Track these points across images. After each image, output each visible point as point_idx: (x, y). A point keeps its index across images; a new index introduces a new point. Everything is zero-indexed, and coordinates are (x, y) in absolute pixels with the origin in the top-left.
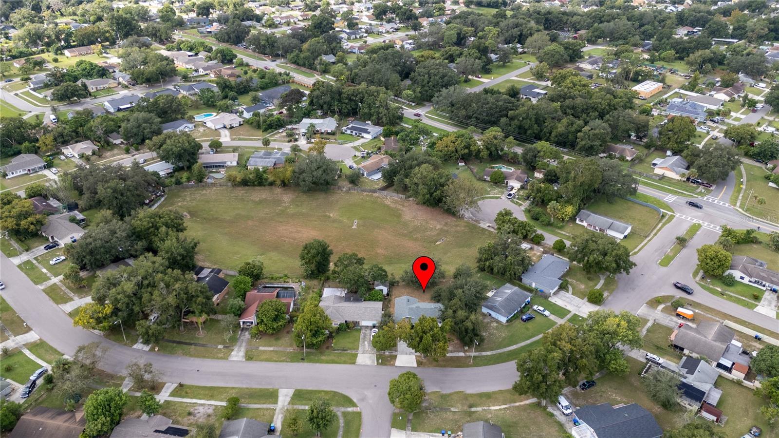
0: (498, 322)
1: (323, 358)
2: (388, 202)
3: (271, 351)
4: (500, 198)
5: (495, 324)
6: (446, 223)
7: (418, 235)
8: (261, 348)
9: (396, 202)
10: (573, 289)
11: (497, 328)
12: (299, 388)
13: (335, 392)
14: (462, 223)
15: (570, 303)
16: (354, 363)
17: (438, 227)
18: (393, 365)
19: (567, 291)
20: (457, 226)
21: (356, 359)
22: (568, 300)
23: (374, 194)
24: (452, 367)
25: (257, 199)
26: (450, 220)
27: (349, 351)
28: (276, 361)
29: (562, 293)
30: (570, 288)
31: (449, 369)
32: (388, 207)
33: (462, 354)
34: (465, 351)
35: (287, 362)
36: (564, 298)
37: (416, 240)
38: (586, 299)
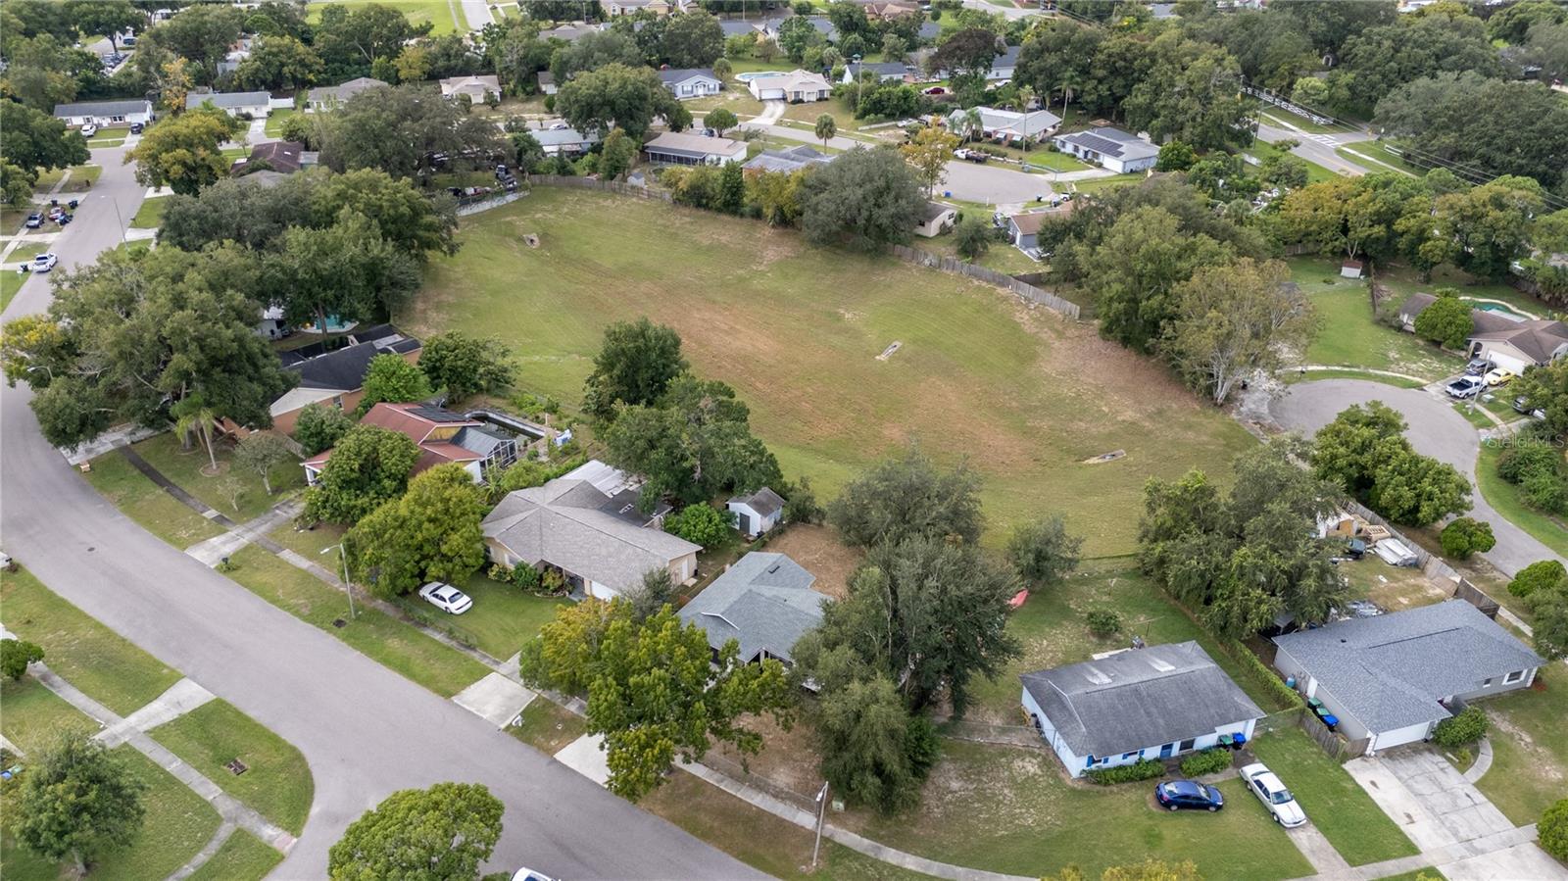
0: (1052, 763)
1: (394, 644)
2: (1023, 317)
3: (298, 570)
4: (1420, 387)
5: (1031, 767)
6: (1160, 412)
7: (1045, 424)
8: (287, 555)
9: (1047, 320)
10: (1499, 764)
11: (1025, 786)
12: (229, 699)
13: (298, 757)
14: (1214, 422)
15: (1438, 816)
16: (448, 695)
17: (1129, 415)
18: (550, 752)
19: (1463, 766)
20: (1189, 427)
21: (465, 685)
22: (1439, 800)
23: (1000, 290)
24: (728, 849)
25: (706, 242)
26: (1182, 407)
27: (475, 655)
28: (273, 601)
29: (1433, 764)
30: (1486, 759)
31: (713, 852)
32: (1016, 328)
33: (806, 820)
34: (826, 813)
35: (297, 614)
36: (1423, 786)
37: (1029, 433)
38: (1531, 831)
